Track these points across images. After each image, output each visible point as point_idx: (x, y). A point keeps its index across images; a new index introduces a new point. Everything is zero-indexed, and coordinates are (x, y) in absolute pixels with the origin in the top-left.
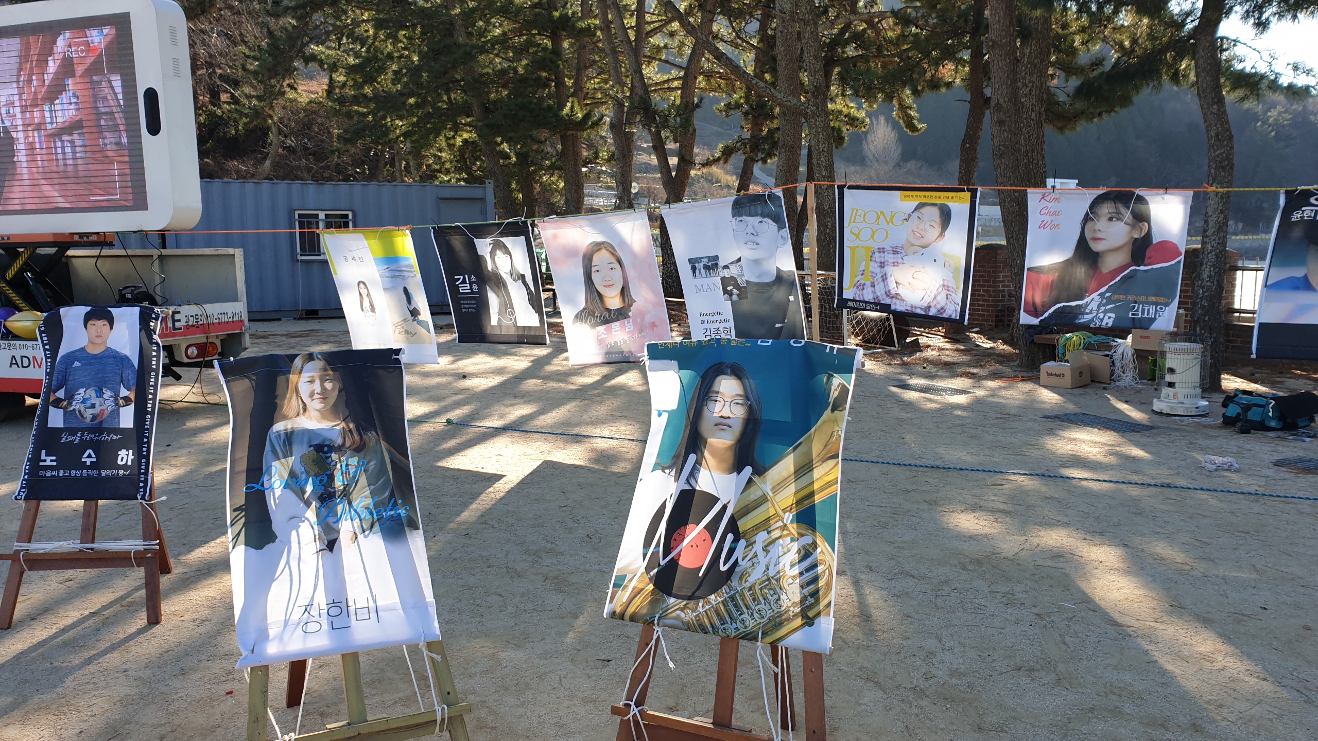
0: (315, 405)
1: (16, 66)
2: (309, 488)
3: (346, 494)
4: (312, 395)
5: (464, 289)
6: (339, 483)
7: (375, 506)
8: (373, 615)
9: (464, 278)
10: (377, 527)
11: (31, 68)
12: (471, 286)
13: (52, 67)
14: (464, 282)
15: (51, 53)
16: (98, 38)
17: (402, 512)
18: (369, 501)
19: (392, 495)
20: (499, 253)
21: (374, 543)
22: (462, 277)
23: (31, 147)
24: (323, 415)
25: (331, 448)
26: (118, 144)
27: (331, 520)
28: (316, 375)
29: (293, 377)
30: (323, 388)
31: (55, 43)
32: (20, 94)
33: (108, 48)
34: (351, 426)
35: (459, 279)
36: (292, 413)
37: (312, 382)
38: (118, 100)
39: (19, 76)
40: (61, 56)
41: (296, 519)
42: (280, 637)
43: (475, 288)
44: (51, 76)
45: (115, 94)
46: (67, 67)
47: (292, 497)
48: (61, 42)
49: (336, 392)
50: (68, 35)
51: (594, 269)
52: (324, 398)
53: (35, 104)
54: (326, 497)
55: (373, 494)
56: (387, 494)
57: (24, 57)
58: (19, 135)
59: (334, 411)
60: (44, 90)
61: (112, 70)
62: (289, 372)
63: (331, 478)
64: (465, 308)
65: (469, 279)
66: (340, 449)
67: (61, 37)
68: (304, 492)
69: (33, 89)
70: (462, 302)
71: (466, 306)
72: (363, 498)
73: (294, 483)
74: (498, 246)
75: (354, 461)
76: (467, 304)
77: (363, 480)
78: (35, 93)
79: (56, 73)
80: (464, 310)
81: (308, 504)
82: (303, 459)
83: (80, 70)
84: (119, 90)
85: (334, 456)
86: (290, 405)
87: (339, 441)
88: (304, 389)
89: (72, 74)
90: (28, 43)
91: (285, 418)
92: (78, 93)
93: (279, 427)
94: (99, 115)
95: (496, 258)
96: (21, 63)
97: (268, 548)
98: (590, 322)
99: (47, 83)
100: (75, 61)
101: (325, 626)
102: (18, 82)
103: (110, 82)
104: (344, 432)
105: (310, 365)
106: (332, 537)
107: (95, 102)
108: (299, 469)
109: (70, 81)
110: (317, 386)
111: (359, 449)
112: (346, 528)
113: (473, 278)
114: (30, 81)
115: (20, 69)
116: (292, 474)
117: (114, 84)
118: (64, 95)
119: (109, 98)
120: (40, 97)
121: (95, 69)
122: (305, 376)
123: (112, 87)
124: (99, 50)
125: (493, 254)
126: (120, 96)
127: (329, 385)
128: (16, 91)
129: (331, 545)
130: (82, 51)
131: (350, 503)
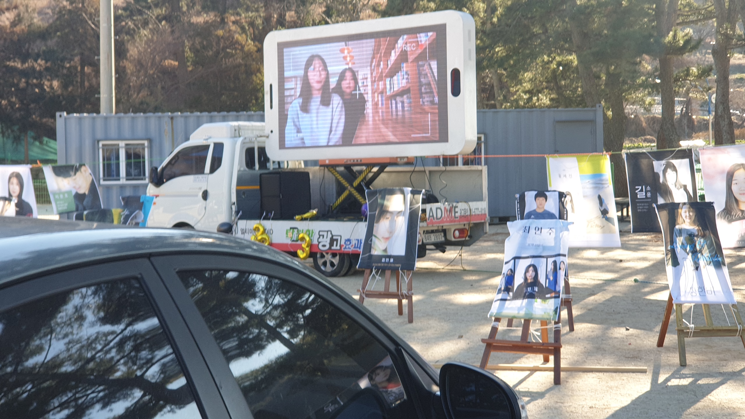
0: (687, 220)
1: (371, 56)
2: (688, 249)
3: (701, 251)
4: (686, 217)
5: (641, 195)
6: (698, 248)
7: (711, 256)
8: (713, 293)
9: (642, 188)
10: (712, 263)
11: (380, 57)
12: (646, 194)
13: (394, 56)
14: (642, 190)
15: (394, 48)
16: (424, 39)
17: (720, 259)
18: (709, 255)
19: (716, 253)
20: (669, 171)
21: (711, 269)
22: (640, 188)
23: (376, 105)
24: (690, 224)
25: (694, 236)
26: (432, 102)
27: (696, 260)
28: (687, 210)
29: (680, 210)
30: (690, 215)
31: (396, 42)
32: (372, 74)
33: (429, 44)
34: (700, 228)
35: (638, 189)
36: (680, 223)
37: (686, 212)
38: (434, 76)
39: (372, 62)
40: (400, 50)
41: (685, 259)
42: (685, 296)
43: (649, 195)
44: (392, 62)
45: (433, 73)
46: (403, 57)
47: (683, 252)
48: (400, 42)
49: (694, 217)
50: (405, 37)
51: (734, 182)
52: (690, 218)
53: (381, 78)
54: (694, 252)
55: (710, 252)
56: (714, 253)
57: (376, 50)
58: (369, 97)
59: (694, 223)
60: (387, 71)
61: (432, 58)
62: (678, 208)
63: (695, 246)
64: (639, 209)
65: (646, 189)
66: (697, 236)
67: (401, 38)
68: (686, 250)
69: (380, 70)
70: (638, 205)
71: (641, 207)
72: (706, 253)
73: (683, 247)
74: (670, 166)
75: (702, 240)
76: (642, 206)
77: (706, 247)
78: (382, 73)
79: (396, 60)
80: (639, 210)
81: (688, 254)
82: (685, 239)
83: (411, 58)
84: (435, 71)
85: (695, 238)
86: (680, 220)
87: (697, 233)
88: (683, 215)
89: (406, 60)
90: (380, 42)
91: (678, 224)
92: (409, 72)
93: (677, 227)
94: (421, 85)
95: (667, 174)
96: (374, 54)
97: (677, 267)
98: (728, 218)
99: (389, 66)
100: (409, 53)
101: (698, 294)
102: (371, 66)
103: (430, 65)
104: (698, 230)
105: (685, 206)
106: (697, 266)
107: (419, 78)
108: (685, 242)
109: (405, 65)
110: (687, 214)
111: (704, 236)
112: (702, 263)
113: (649, 188)
114: (379, 65)
115: (373, 58)
116: (682, 244)
117: (432, 66)
118: (400, 73)
119: (429, 75)
120: (384, 75)
121: (421, 57)
122: (683, 210)
123: (431, 69)
124: (424, 47)
125: (665, 171)
126: (436, 74)
127: (691, 214)
128: (369, 72)
129: (697, 268)
130: (414, 47)
131: (702, 254)
